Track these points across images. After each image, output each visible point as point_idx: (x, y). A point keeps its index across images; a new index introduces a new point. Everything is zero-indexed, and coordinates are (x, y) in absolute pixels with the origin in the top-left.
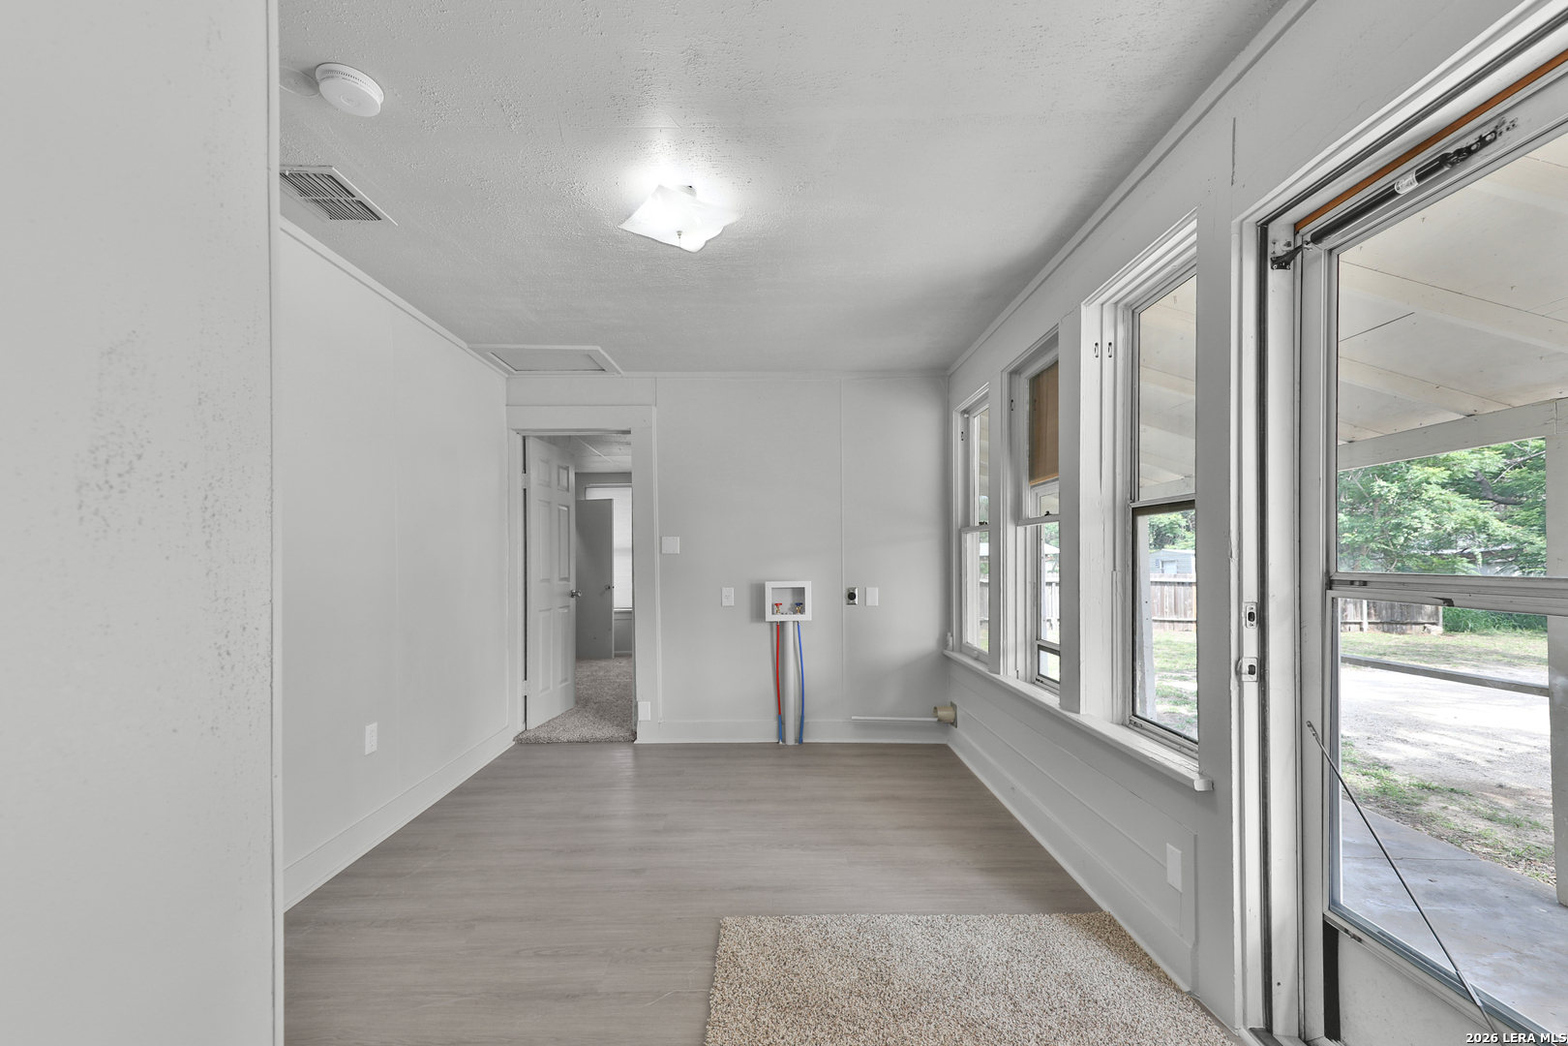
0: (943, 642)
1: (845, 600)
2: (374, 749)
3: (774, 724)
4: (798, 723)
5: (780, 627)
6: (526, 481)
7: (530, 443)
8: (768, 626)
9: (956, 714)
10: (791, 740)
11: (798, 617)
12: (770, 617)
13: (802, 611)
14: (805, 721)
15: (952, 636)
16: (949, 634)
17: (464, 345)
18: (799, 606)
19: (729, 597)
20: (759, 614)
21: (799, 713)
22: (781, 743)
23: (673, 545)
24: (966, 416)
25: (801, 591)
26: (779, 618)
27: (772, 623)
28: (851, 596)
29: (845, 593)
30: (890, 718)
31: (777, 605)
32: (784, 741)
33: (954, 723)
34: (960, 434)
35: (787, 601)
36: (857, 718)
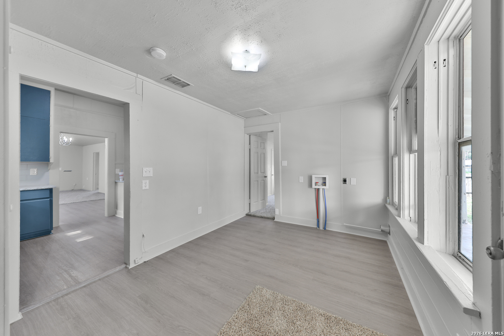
0: (385, 200)
1: (342, 182)
2: (201, 213)
3: (316, 221)
4: (324, 222)
5: (318, 190)
6: (250, 147)
7: (251, 136)
8: (314, 190)
9: (390, 230)
10: (321, 227)
11: (324, 187)
12: (314, 186)
13: (325, 185)
14: (327, 222)
15: (389, 198)
16: (388, 198)
17: (230, 113)
18: (324, 184)
19: (302, 179)
20: (311, 186)
21: (324, 219)
22: (318, 228)
23: (285, 163)
24: (395, 110)
25: (324, 179)
26: (317, 187)
27: (315, 189)
28: (345, 181)
29: (342, 179)
30: (360, 227)
31: (317, 183)
32: (319, 228)
33: (389, 233)
34: (393, 118)
35: (321, 182)
36: (346, 224)
